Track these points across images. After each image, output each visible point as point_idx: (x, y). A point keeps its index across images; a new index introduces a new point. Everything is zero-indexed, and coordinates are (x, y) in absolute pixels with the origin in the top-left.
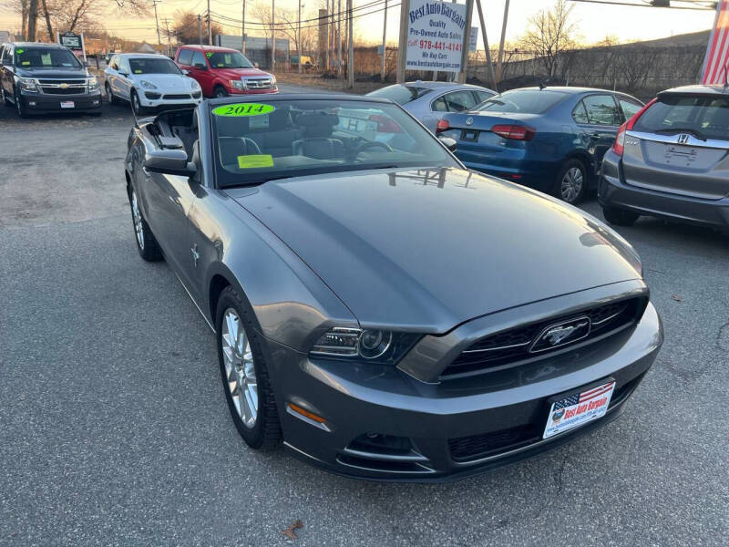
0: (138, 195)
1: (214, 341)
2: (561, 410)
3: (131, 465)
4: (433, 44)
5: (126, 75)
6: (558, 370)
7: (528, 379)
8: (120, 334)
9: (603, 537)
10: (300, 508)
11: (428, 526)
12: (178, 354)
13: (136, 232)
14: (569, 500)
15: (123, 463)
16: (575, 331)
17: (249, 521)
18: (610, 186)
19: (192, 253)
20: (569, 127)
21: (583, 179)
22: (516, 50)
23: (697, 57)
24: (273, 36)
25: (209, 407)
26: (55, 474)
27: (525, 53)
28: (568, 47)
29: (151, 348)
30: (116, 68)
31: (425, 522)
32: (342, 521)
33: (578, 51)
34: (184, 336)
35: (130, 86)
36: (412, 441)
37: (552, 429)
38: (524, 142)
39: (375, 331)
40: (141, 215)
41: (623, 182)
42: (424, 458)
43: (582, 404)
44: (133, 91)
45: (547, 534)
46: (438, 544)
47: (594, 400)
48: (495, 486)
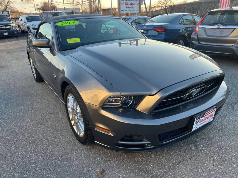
0: (32, 59)
1: (64, 107)
2: (198, 120)
3: (37, 155)
4: (129, 3)
5: (25, 23)
6: (194, 105)
7: (184, 110)
8: (30, 108)
9: (216, 164)
10: (103, 165)
11: (151, 167)
12: (51, 113)
13: (33, 72)
14: (201, 152)
15: (35, 155)
16: (200, 90)
17: (84, 172)
18: (194, 45)
19: (53, 76)
20: (178, 27)
21: (184, 44)
22: (155, 6)
23: (214, 4)
24: (74, 8)
25: (65, 131)
26: (9, 161)
27: (158, 7)
28: (172, 4)
29: (42, 112)
30: (22, 20)
31: (150, 166)
32: (119, 168)
33: (175, 5)
34: (53, 106)
35: (27, 26)
36: (144, 137)
37: (195, 127)
38: (164, 33)
39: (126, 96)
40: (34, 66)
41: (199, 43)
42: (149, 142)
43: (205, 117)
44: (28, 28)
45: (196, 166)
46: (156, 173)
47: (209, 115)
48: (173, 150)
